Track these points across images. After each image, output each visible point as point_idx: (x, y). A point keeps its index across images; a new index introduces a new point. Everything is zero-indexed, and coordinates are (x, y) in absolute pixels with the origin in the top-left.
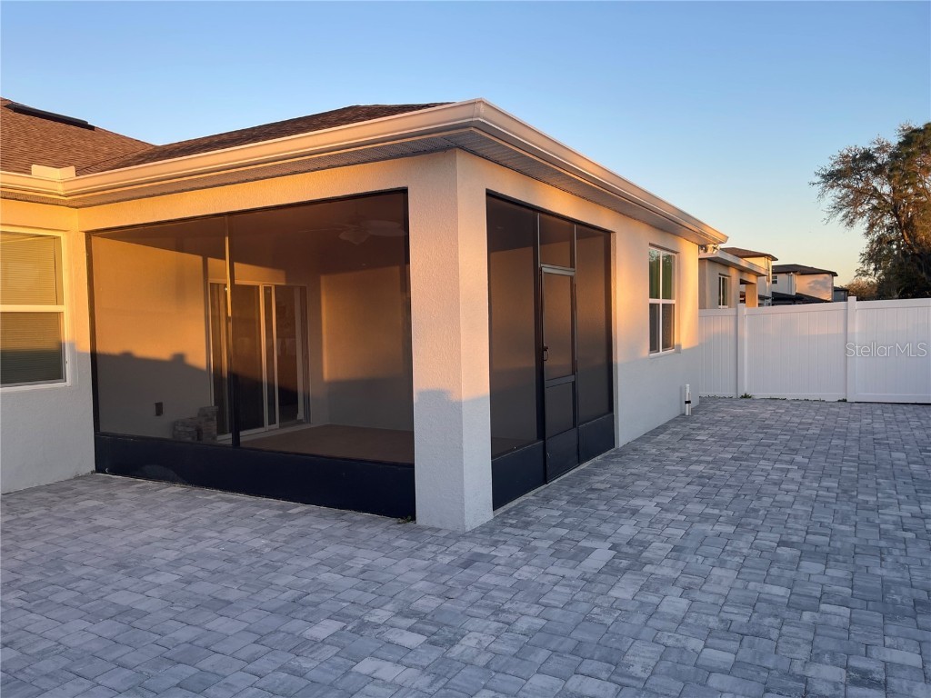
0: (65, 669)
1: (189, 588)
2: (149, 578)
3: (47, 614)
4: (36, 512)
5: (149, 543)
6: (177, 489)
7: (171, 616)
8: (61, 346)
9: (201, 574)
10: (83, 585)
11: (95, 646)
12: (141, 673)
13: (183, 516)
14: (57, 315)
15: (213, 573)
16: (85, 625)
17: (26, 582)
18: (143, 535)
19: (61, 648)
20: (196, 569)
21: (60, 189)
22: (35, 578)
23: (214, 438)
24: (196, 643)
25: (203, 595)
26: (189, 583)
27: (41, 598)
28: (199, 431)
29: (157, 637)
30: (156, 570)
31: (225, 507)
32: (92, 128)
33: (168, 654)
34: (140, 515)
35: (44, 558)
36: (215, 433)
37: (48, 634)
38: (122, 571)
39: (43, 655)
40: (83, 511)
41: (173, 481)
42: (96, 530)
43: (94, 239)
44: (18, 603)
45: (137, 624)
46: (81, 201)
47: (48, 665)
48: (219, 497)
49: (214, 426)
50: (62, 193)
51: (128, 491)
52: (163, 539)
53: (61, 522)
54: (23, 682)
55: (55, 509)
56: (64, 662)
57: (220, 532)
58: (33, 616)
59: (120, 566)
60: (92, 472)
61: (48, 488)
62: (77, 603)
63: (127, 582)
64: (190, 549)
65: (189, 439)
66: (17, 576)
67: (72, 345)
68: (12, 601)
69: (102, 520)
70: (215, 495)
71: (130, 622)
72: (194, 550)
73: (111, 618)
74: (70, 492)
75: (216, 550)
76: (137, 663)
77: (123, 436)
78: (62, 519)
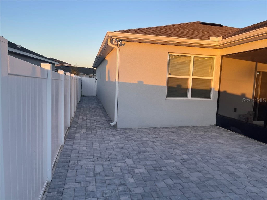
0: (216, 186)
1: (252, 173)
2: (238, 165)
3: (209, 166)
4: (202, 133)
5: (236, 152)
6: (241, 136)
7: (248, 181)
8: (211, 88)
9: (256, 169)
10: (218, 160)
11: (225, 182)
12: (241, 197)
13: (246, 146)
14: (211, 80)
15: (260, 170)
16: (221, 174)
17: (202, 154)
18: (234, 149)
19: (214, 179)
20: (254, 167)
21: (217, 44)
22: (204, 153)
23: (252, 122)
24: (258, 194)
25: (258, 177)
26: (252, 171)
27: (207, 160)
28: (248, 119)
29: (244, 187)
30: (240, 163)
31: (260, 147)
32: (222, 26)
33: (249, 194)
34: (231, 142)
35: (205, 148)
36: (253, 120)
37: (210, 172)
38: (229, 159)
39: (209, 179)
40: (214, 136)
41: (240, 133)
42: (219, 143)
43: (224, 58)
44: (200, 159)
45: (237, 179)
46: (221, 47)
47: (212, 183)
48: (257, 143)
49: (252, 117)
50: (217, 45)
51: (226, 134)
52: (240, 152)
53: (208, 138)
54: (205, 186)
55: (206, 133)
56: (216, 184)
57: (260, 156)
58: (205, 165)
59: (228, 157)
60: (215, 125)
61: (204, 127)
62: (217, 165)
63: (232, 164)
64: (250, 159)
65: (244, 121)
66: (200, 151)
67: (214, 89)
68: (199, 158)
69: (220, 141)
70: (255, 142)
71: (234, 178)
72: (252, 160)
73: (228, 174)
74: (210, 130)
75: (259, 162)
76: (239, 193)
77: (225, 117)
78: (208, 137)
